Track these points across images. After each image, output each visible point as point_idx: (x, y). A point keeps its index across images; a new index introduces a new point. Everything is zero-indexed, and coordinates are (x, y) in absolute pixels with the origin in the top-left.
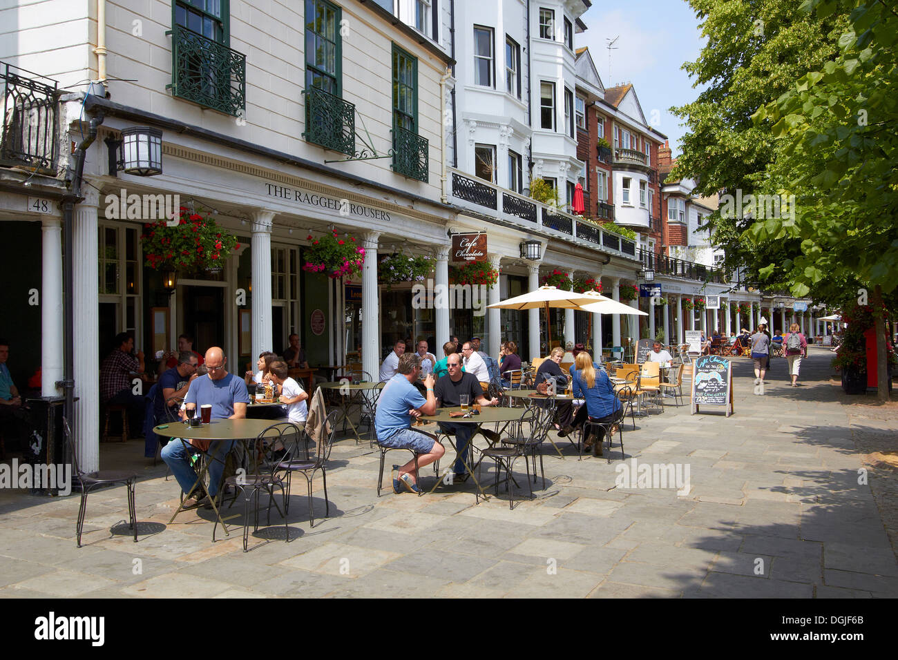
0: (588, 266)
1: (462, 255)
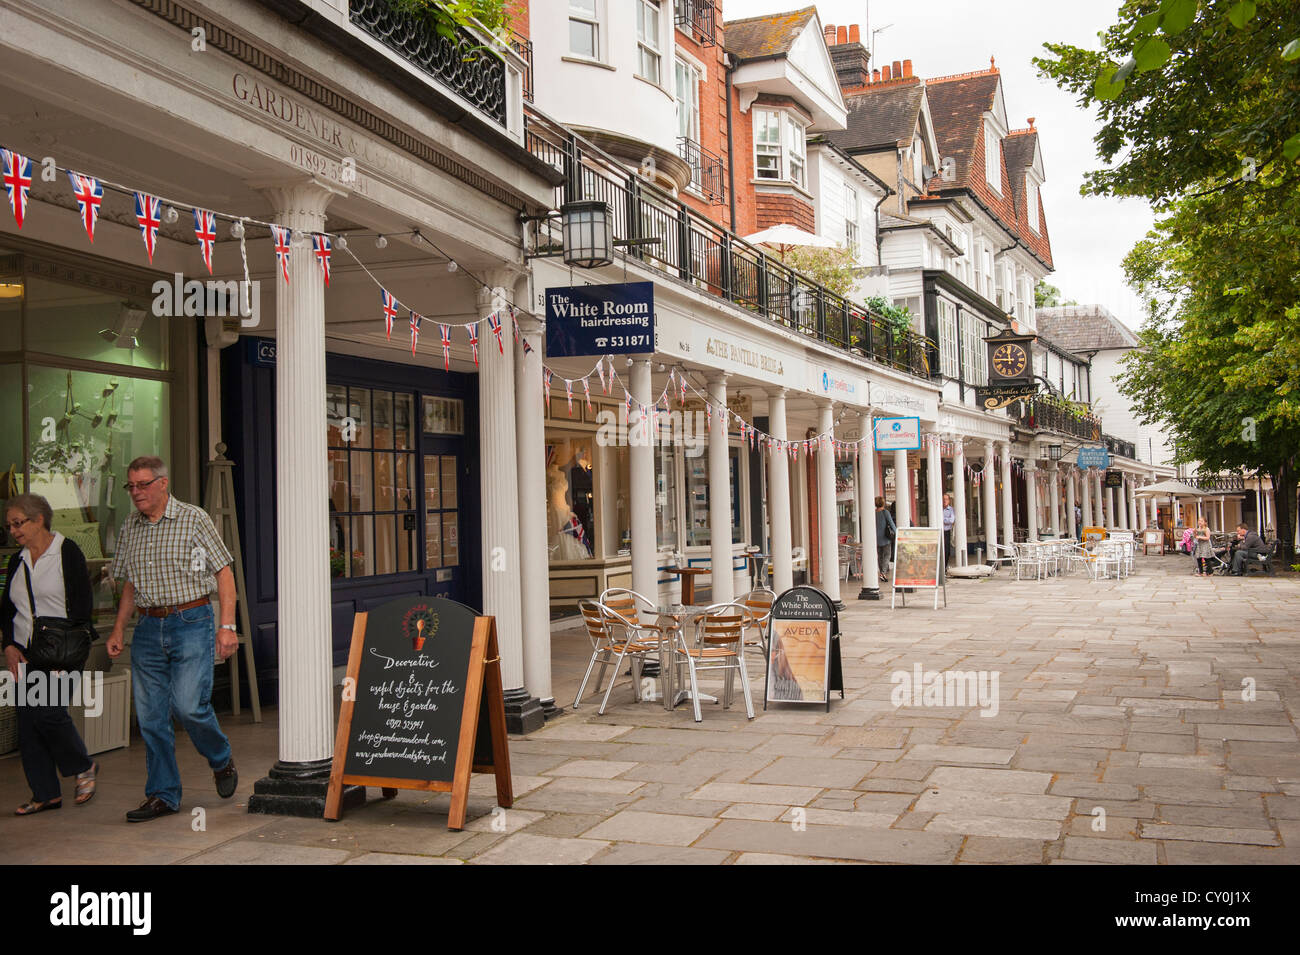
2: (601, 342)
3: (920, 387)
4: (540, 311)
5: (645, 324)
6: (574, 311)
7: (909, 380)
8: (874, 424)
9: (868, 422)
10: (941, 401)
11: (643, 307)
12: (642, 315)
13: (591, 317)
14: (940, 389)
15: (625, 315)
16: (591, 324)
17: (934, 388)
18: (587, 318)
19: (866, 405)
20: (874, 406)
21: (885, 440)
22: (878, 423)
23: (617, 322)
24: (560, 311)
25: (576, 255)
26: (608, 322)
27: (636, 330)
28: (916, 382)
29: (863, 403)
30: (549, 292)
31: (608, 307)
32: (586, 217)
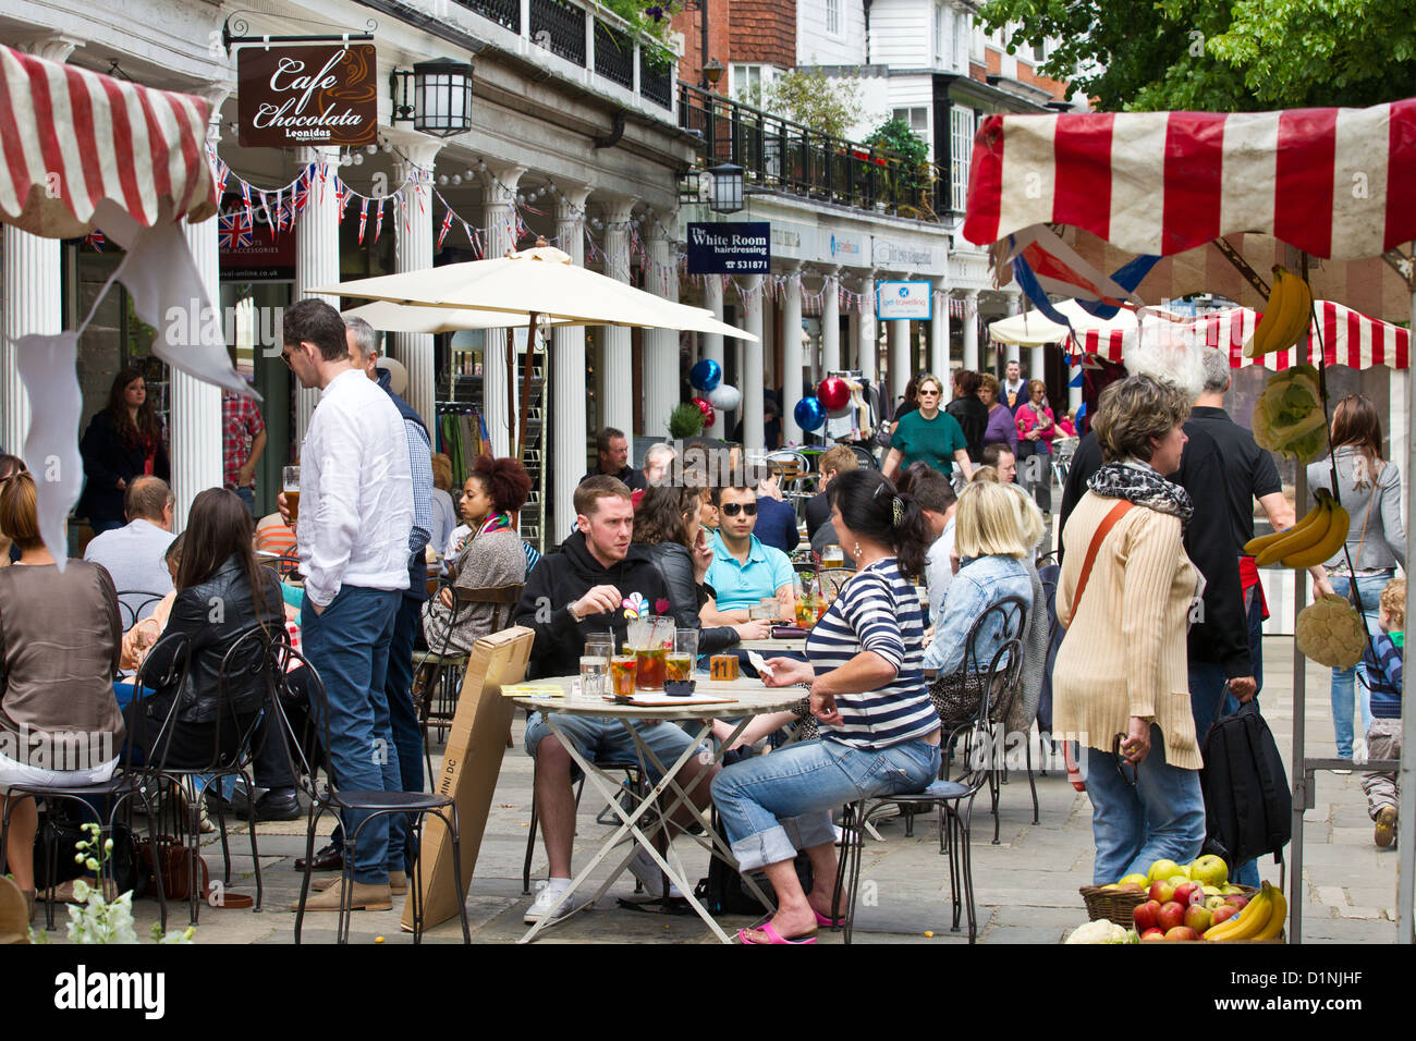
0: (558, 154)
1: (277, 120)
2: (730, 264)
3: (927, 234)
4: (683, 238)
5: (763, 252)
6: (710, 241)
7: (915, 227)
8: (876, 287)
9: (870, 286)
10: (951, 248)
11: (762, 241)
12: (761, 247)
13: (723, 246)
14: (951, 233)
15: (749, 246)
16: (723, 251)
17: (944, 232)
18: (719, 246)
19: (869, 266)
20: (878, 266)
21: (889, 307)
22: (881, 286)
23: (743, 250)
24: (699, 240)
25: (721, 206)
26: (735, 250)
27: (757, 257)
28: (924, 229)
29: (866, 264)
30: (690, 225)
31: (736, 240)
32: (730, 179)
